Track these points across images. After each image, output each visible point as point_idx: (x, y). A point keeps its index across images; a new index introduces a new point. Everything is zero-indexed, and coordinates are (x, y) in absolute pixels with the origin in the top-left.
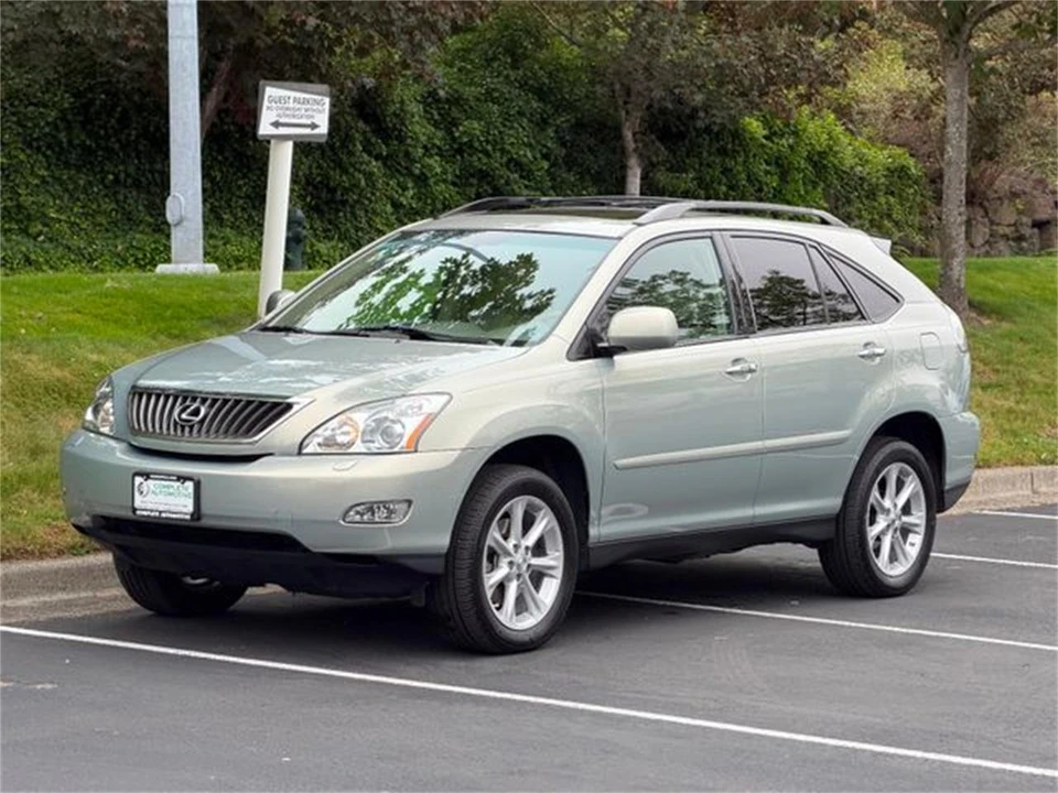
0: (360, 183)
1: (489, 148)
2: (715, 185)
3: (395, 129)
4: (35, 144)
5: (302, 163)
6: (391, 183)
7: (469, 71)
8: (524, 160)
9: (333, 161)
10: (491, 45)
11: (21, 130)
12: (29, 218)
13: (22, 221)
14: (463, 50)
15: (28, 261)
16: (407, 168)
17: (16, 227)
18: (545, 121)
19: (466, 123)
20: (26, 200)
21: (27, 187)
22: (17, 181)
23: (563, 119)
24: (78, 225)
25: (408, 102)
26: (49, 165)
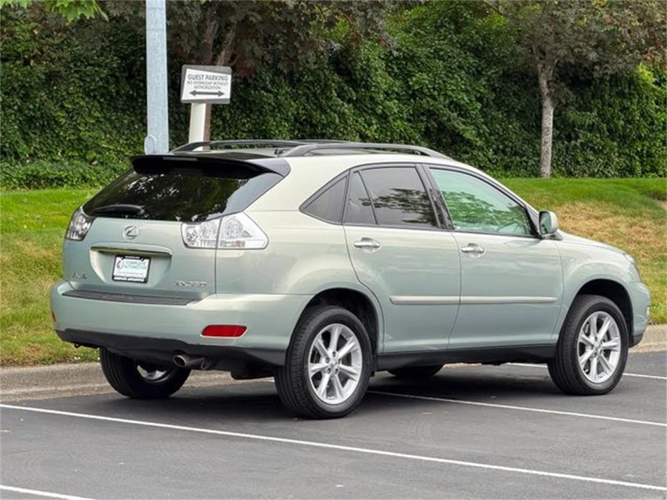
0: (335, 120)
1: (436, 93)
2: (615, 120)
3: (362, 79)
4: (92, 94)
5: (291, 106)
6: (360, 120)
7: (422, 36)
8: (462, 102)
9: (315, 104)
10: (440, 16)
11: (82, 84)
12: (87, 147)
13: (81, 150)
14: (418, 19)
15: (85, 179)
16: (372, 109)
17: (77, 154)
18: (479, 73)
19: (417, 75)
20: (85, 135)
21: (86, 125)
22: (78, 122)
23: (493, 71)
24: (123, 153)
25: (372, 60)
26: (102, 110)
